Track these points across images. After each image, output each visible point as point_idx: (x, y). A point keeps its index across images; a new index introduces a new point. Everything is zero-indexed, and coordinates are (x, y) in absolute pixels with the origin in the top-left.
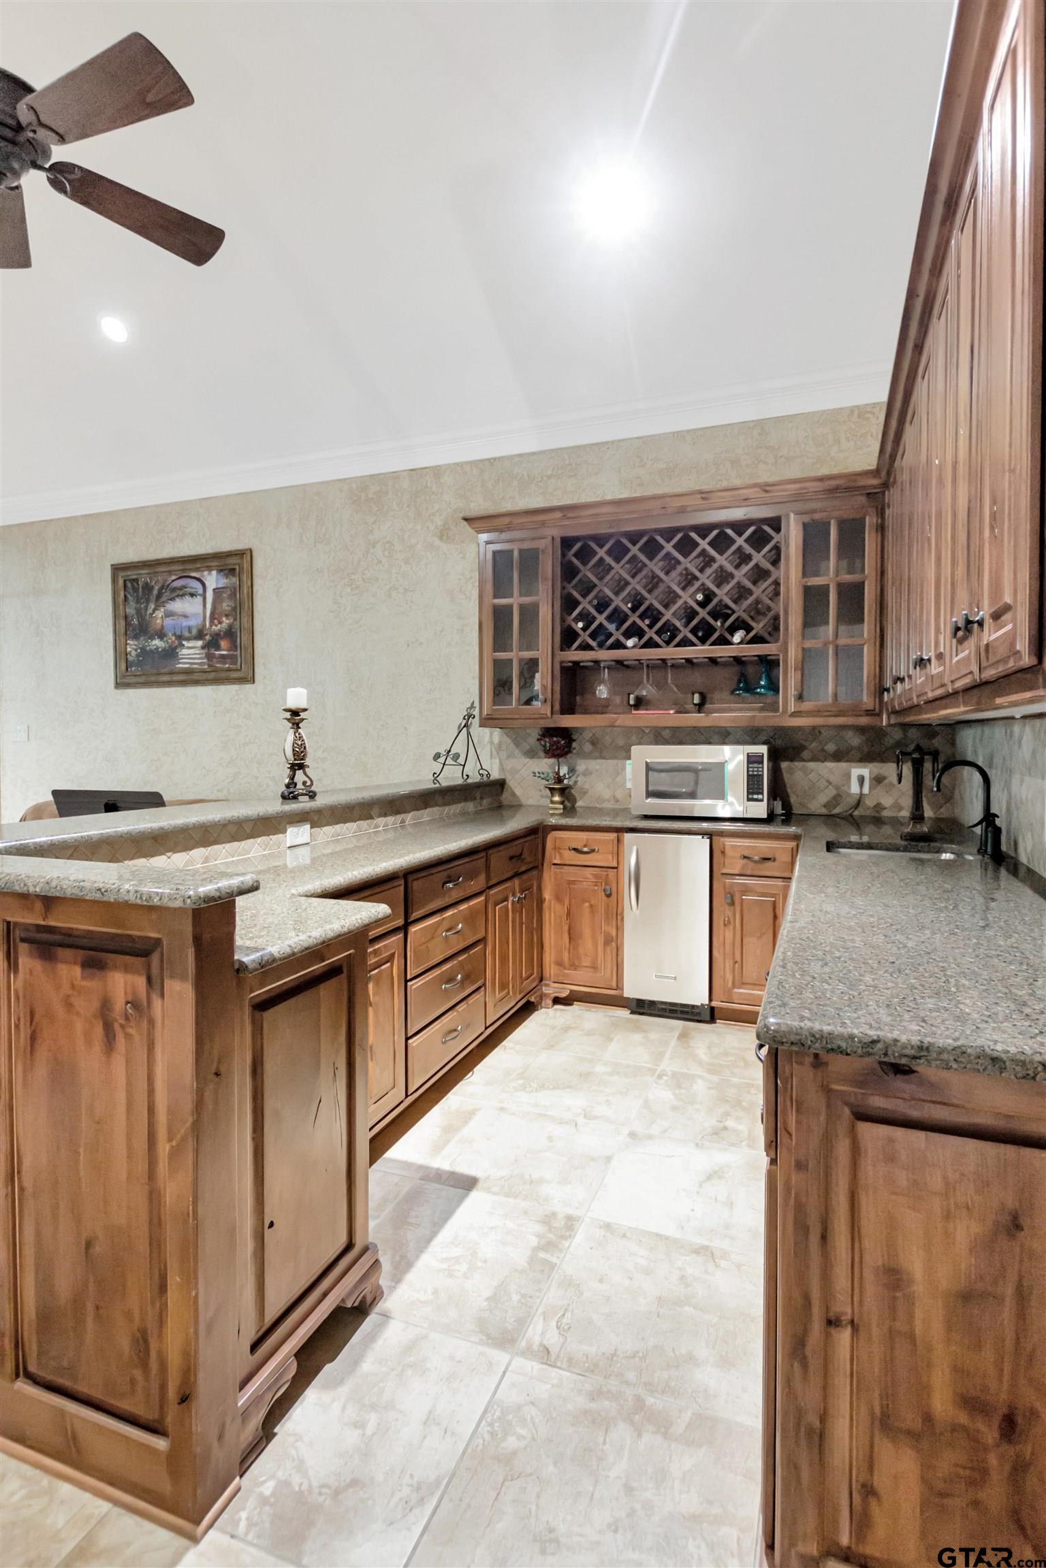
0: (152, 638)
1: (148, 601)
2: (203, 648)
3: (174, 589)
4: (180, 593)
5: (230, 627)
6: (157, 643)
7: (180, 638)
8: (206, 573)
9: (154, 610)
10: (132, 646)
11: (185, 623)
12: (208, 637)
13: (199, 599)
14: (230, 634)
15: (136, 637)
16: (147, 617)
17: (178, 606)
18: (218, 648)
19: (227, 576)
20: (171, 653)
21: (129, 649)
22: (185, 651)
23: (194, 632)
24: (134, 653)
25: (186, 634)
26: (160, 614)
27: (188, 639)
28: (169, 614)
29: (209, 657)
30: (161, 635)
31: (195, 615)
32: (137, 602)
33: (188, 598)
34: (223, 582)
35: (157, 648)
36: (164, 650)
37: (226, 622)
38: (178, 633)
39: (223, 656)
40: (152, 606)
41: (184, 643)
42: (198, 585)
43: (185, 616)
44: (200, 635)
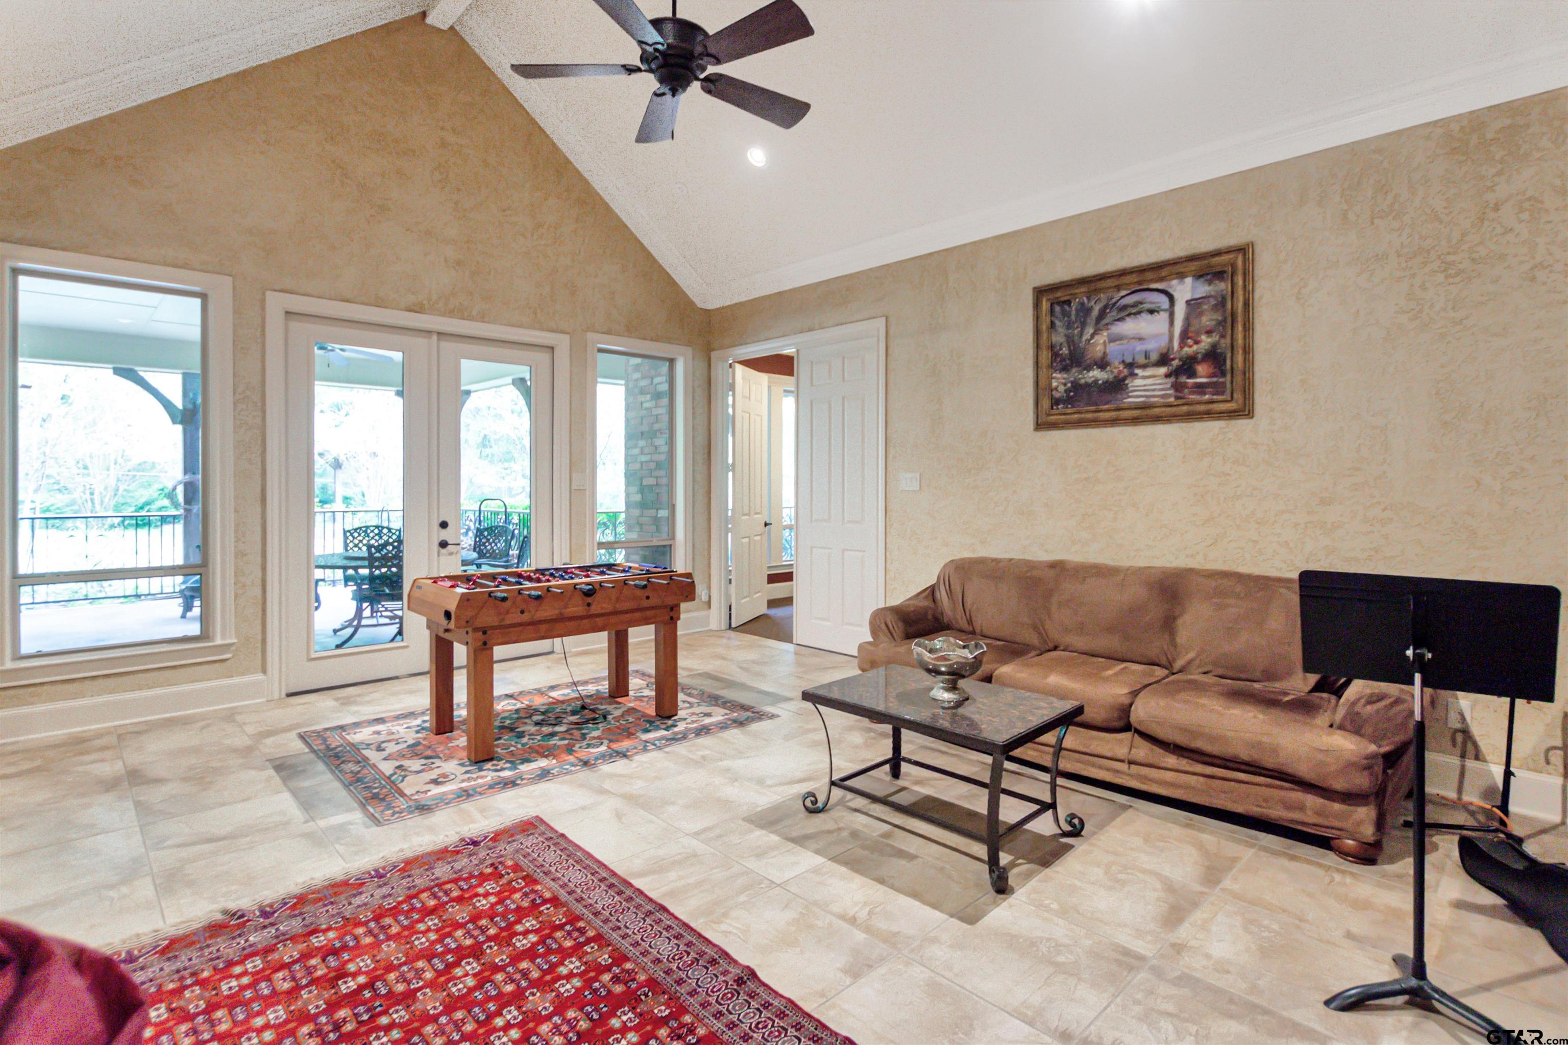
0: (1089, 368)
1: (1083, 325)
2: (1167, 376)
3: (1125, 307)
4: (1134, 311)
5: (1214, 346)
6: (1096, 374)
7: (1131, 366)
8: (1175, 282)
9: (1092, 336)
10: (1059, 381)
11: (1140, 347)
12: (1176, 363)
13: (1164, 316)
14: (1214, 356)
15: (1065, 369)
16: (1082, 345)
17: (1129, 327)
18: (1192, 374)
19: (1210, 282)
20: (1117, 386)
21: (1054, 384)
22: (1138, 382)
23: (1154, 357)
24: (1062, 388)
25: (1141, 360)
26: (1101, 339)
27: (1144, 367)
28: (1113, 339)
29: (1178, 387)
30: (1102, 364)
31: (1156, 336)
32: (1069, 326)
33: (1145, 316)
34: (1203, 289)
35: (1096, 381)
36: (1106, 382)
37: (1206, 341)
38: (1129, 360)
39: (1200, 388)
40: (1090, 330)
41: (1137, 371)
42: (1163, 301)
43: (1141, 339)
44: (1164, 360)
